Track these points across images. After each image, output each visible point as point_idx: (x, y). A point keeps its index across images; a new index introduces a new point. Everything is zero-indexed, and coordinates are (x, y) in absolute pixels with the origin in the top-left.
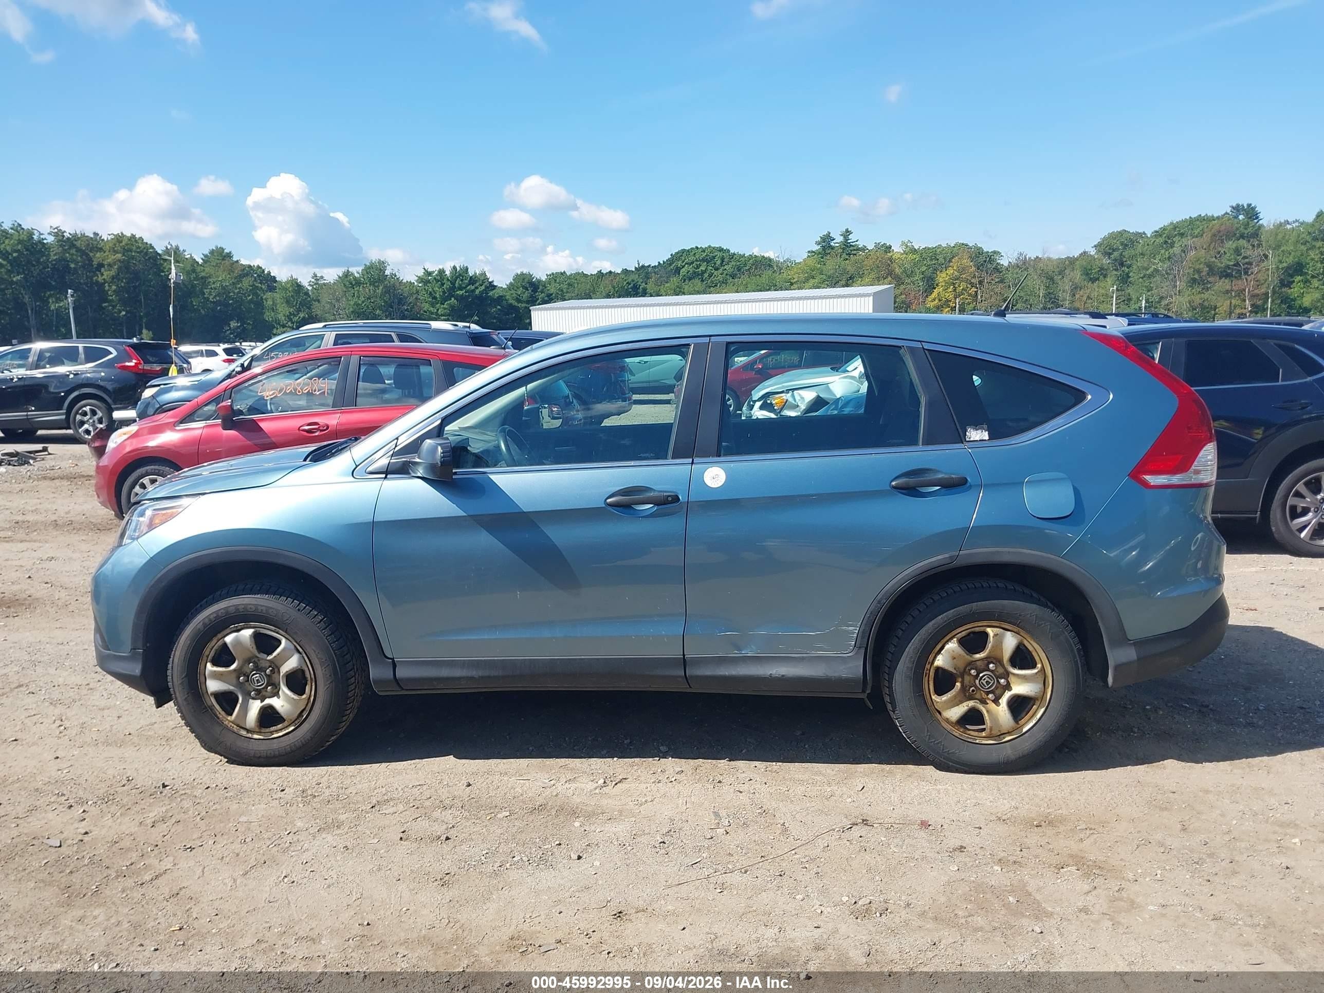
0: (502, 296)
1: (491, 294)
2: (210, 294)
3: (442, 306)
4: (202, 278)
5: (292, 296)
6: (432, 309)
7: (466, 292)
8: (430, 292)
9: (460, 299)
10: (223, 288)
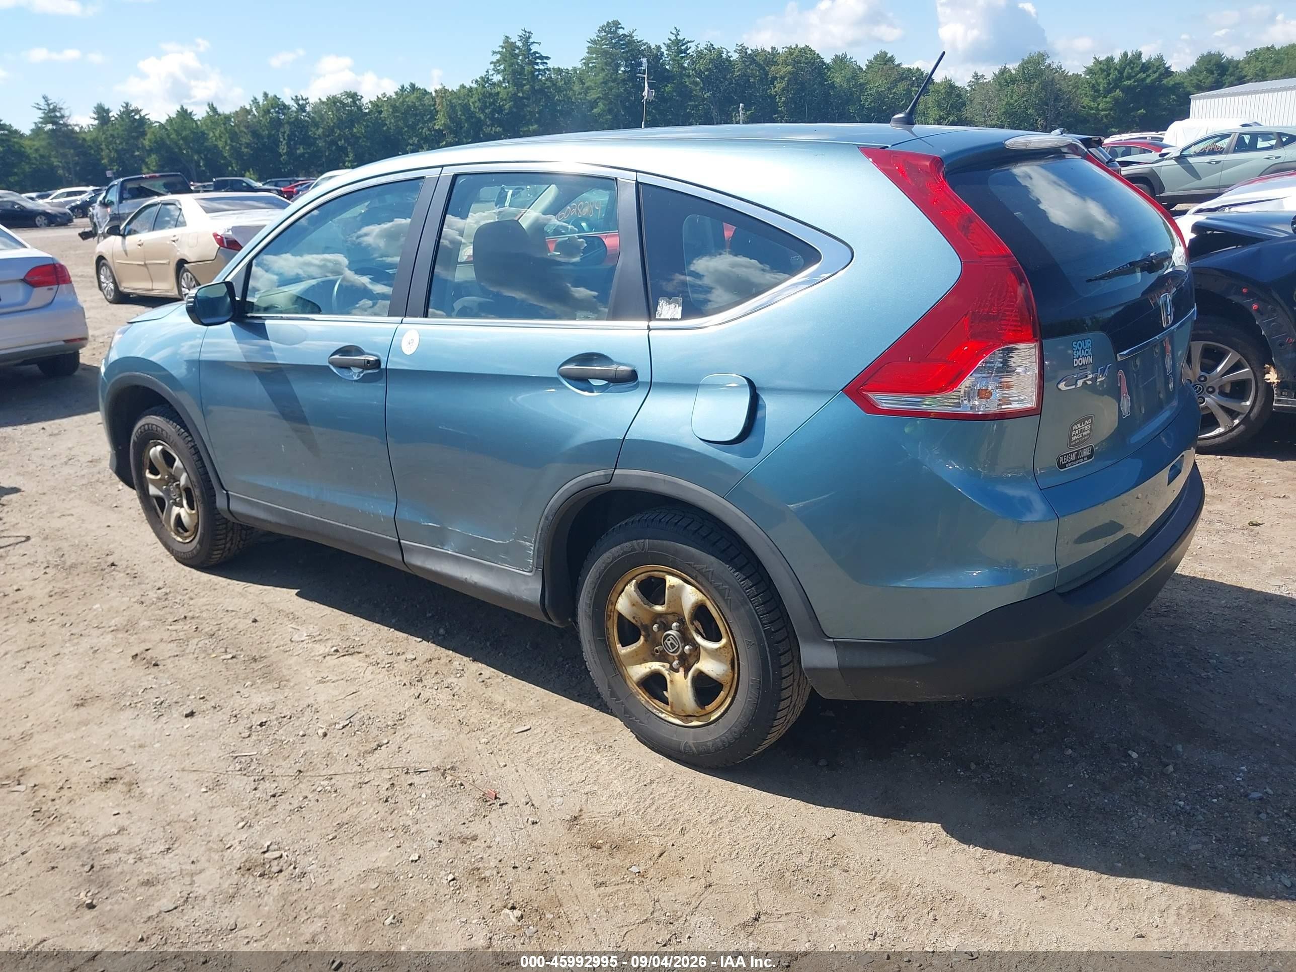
0: (1178, 84)
1: (1165, 81)
2: (866, 100)
3: (1104, 100)
4: (861, 85)
5: (944, 99)
6: (1092, 103)
7: (1134, 82)
8: (1093, 85)
9: (1127, 90)
10: (879, 93)
